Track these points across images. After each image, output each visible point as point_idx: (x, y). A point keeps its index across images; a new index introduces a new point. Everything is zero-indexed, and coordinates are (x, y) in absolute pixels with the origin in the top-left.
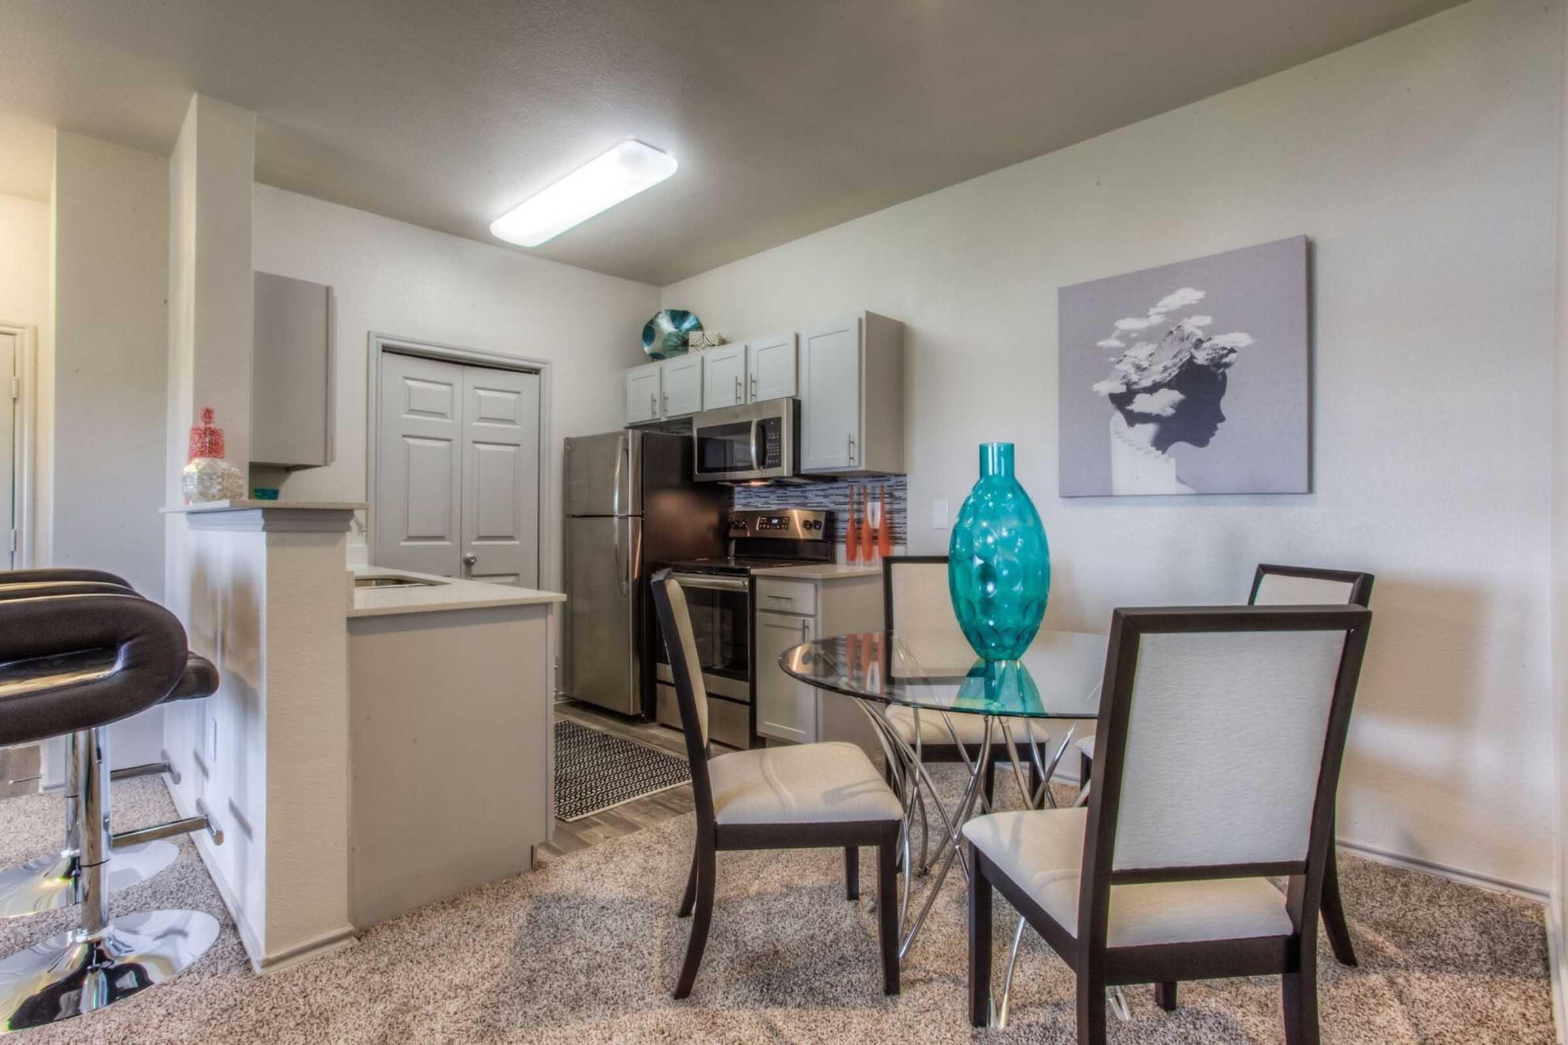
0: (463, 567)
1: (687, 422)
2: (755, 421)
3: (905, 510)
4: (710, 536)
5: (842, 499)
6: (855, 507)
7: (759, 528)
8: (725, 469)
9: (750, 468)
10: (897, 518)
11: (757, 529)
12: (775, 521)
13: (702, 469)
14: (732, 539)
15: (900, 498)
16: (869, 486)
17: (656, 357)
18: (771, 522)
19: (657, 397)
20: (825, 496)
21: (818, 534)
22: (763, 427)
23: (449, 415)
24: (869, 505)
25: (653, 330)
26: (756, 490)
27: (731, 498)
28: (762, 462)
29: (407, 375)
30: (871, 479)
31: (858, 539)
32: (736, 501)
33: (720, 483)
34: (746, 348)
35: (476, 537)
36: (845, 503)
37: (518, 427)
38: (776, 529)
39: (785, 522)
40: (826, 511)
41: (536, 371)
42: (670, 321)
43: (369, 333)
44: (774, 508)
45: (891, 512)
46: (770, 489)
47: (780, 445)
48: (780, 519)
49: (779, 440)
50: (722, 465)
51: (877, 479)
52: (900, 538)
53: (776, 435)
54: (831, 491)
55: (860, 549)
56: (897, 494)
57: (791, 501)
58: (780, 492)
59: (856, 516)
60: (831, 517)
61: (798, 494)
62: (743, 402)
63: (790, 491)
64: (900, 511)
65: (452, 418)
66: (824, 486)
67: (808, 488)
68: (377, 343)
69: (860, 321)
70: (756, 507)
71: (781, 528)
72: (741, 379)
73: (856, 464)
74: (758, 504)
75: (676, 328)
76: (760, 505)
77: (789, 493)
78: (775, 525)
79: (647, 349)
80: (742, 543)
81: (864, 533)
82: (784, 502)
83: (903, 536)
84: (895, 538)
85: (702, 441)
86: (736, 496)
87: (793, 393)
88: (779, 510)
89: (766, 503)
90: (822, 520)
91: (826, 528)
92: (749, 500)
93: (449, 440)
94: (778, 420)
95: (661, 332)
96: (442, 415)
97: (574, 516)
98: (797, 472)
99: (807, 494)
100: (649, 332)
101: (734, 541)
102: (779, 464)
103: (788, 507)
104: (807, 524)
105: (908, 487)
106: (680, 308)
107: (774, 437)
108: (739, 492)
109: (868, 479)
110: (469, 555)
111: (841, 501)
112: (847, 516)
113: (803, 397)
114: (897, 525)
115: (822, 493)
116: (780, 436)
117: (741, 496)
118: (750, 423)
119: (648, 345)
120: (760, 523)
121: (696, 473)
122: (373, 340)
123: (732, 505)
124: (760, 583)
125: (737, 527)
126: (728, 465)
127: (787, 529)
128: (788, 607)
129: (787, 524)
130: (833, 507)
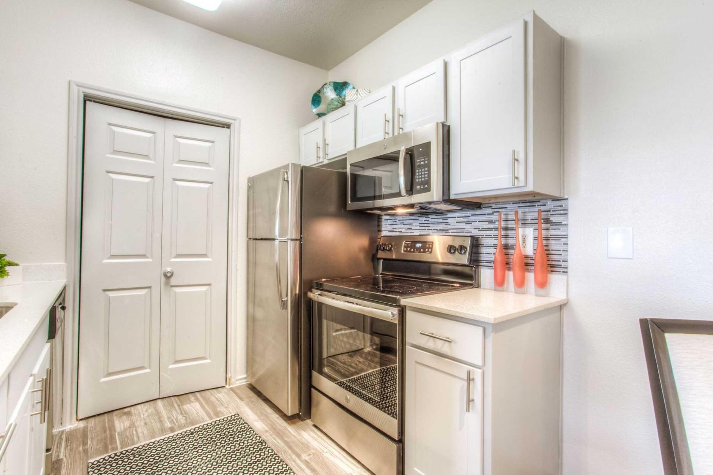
0: (163, 278)
1: (343, 162)
2: (403, 149)
3: (565, 237)
4: (362, 256)
5: (486, 225)
6: (503, 233)
7: (404, 251)
8: (374, 198)
9: (398, 195)
10: (554, 245)
11: (402, 252)
12: (418, 245)
13: (355, 198)
14: (379, 259)
15: (559, 224)
16: (520, 211)
17: (320, 115)
18: (415, 245)
19: (321, 145)
20: (468, 223)
21: (464, 259)
22: (410, 153)
23: (151, 156)
24: (521, 231)
25: (320, 97)
26: (401, 218)
27: (379, 225)
28: (411, 190)
29: (111, 122)
30: (521, 205)
31: (507, 265)
32: (383, 228)
33: (369, 211)
34: (394, 88)
35: (175, 255)
36: (490, 229)
37: (212, 169)
38: (420, 252)
39: (427, 247)
40: (471, 237)
41: (228, 126)
42: (333, 90)
43: (69, 82)
44: (417, 233)
45: (547, 238)
46: (412, 217)
47: (429, 170)
48: (424, 243)
49: (428, 166)
50: (372, 194)
51: (528, 204)
52: (560, 266)
53: (424, 161)
54: (473, 218)
55: (510, 275)
56: (554, 219)
57: (432, 227)
58: (423, 219)
59: (503, 241)
60: (476, 243)
61: (440, 220)
62: (391, 135)
63: (432, 218)
64: (558, 237)
65: (155, 159)
66: (469, 213)
67: (450, 215)
68: (79, 90)
69: (526, 24)
70: (401, 232)
71: (424, 252)
72: (389, 117)
73: (522, 183)
74: (401, 230)
75: (337, 95)
76: (403, 231)
77: (431, 221)
78: (419, 248)
79: (315, 110)
80: (389, 264)
81: (515, 258)
82: (427, 228)
83: (563, 264)
84: (552, 266)
85: (355, 177)
86: (383, 223)
87: (442, 120)
88: (421, 235)
89: (410, 229)
90: (468, 243)
91: (471, 253)
92: (394, 227)
93: (152, 177)
94: (427, 145)
95: (326, 98)
96: (146, 156)
97: (256, 239)
98: (446, 198)
99: (449, 221)
100: (317, 99)
101: (382, 260)
102: (428, 190)
103: (430, 232)
104: (451, 249)
105: (570, 212)
106: (340, 80)
107: (422, 163)
108: (386, 220)
109: (517, 205)
110: (169, 269)
111: (485, 227)
112: (493, 241)
113: (453, 122)
114: (553, 252)
115: (465, 220)
116: (429, 161)
117: (388, 223)
118: (398, 152)
119: (316, 107)
120: (405, 247)
121: (350, 202)
122: (75, 89)
123: (379, 231)
124: (410, 315)
125: (384, 250)
126: (377, 194)
127: (431, 252)
128: (445, 348)
129: (432, 248)
130: (475, 233)
